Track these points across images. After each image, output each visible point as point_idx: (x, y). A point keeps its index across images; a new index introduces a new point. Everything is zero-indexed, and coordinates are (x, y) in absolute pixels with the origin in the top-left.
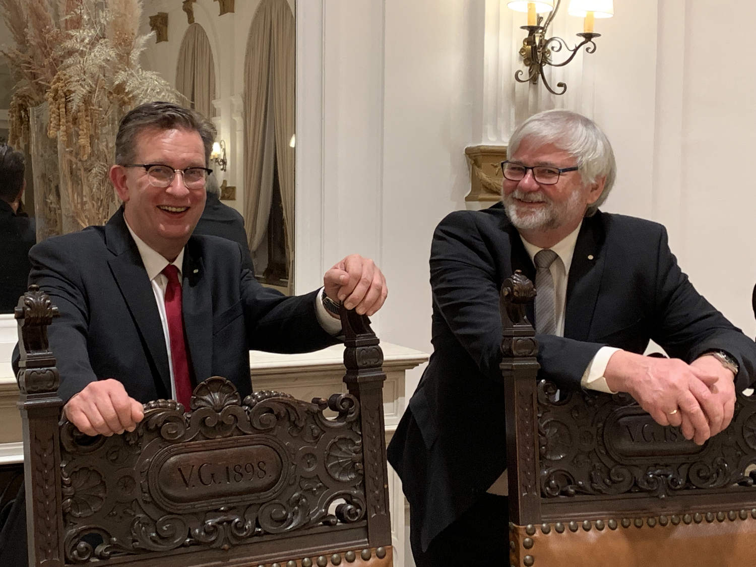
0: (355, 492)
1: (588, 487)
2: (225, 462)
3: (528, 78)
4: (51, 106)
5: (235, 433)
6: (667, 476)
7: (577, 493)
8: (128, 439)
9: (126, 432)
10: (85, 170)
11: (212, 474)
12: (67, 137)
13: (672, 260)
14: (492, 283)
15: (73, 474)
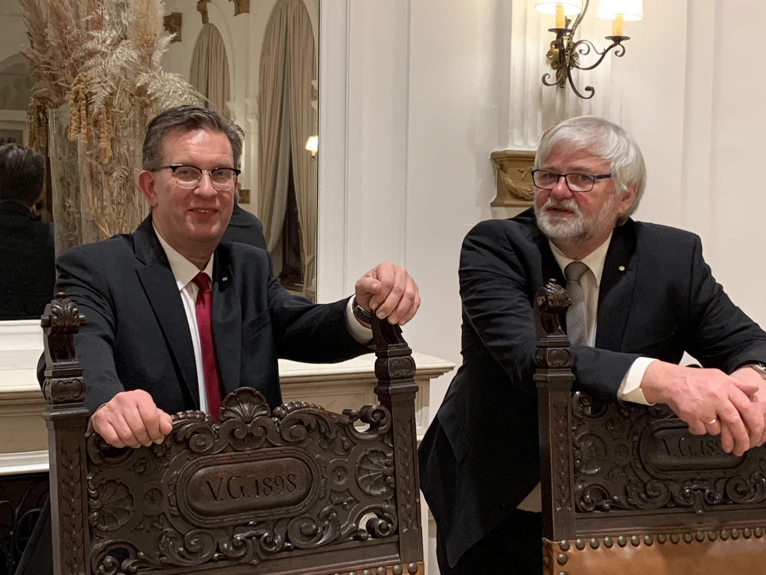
0: (387, 506)
1: (623, 501)
2: (254, 475)
3: (555, 82)
4: (72, 108)
5: (264, 445)
6: (703, 491)
7: (612, 507)
8: (156, 451)
9: (154, 444)
10: (106, 173)
11: (242, 488)
12: (88, 140)
13: (707, 271)
14: (522, 294)
15: (100, 487)
